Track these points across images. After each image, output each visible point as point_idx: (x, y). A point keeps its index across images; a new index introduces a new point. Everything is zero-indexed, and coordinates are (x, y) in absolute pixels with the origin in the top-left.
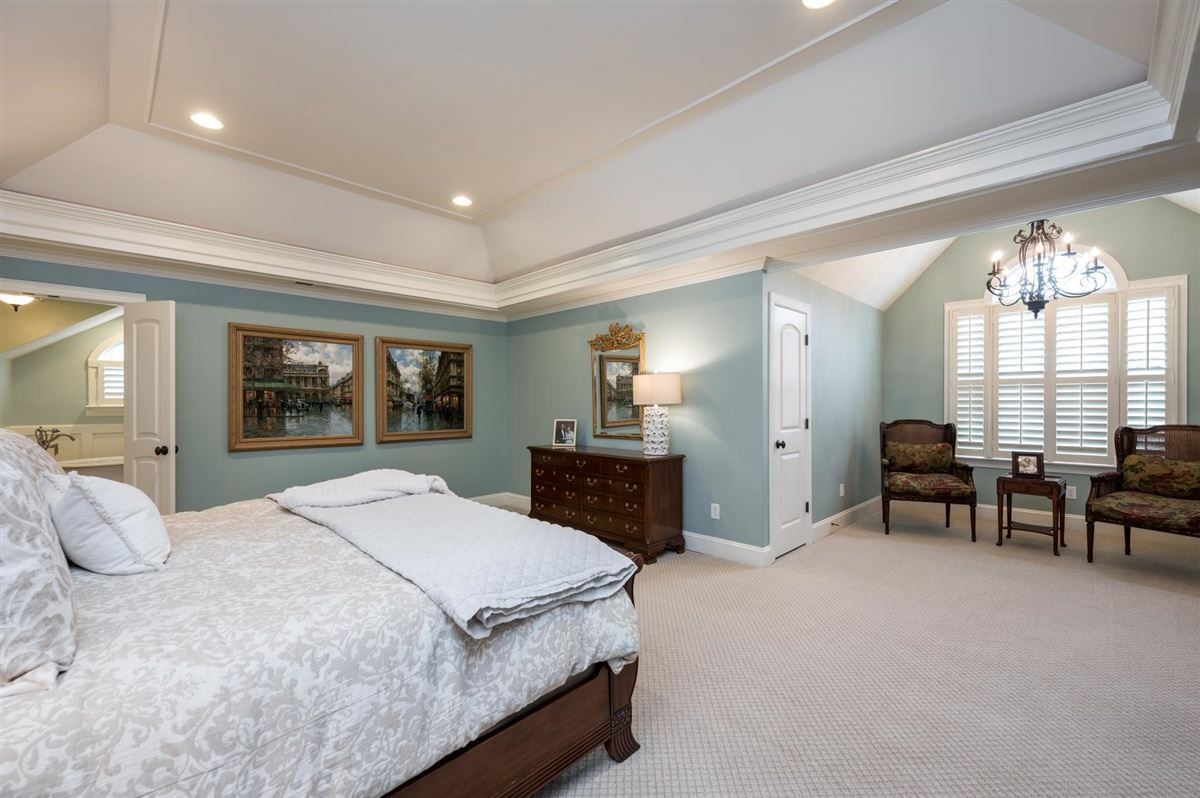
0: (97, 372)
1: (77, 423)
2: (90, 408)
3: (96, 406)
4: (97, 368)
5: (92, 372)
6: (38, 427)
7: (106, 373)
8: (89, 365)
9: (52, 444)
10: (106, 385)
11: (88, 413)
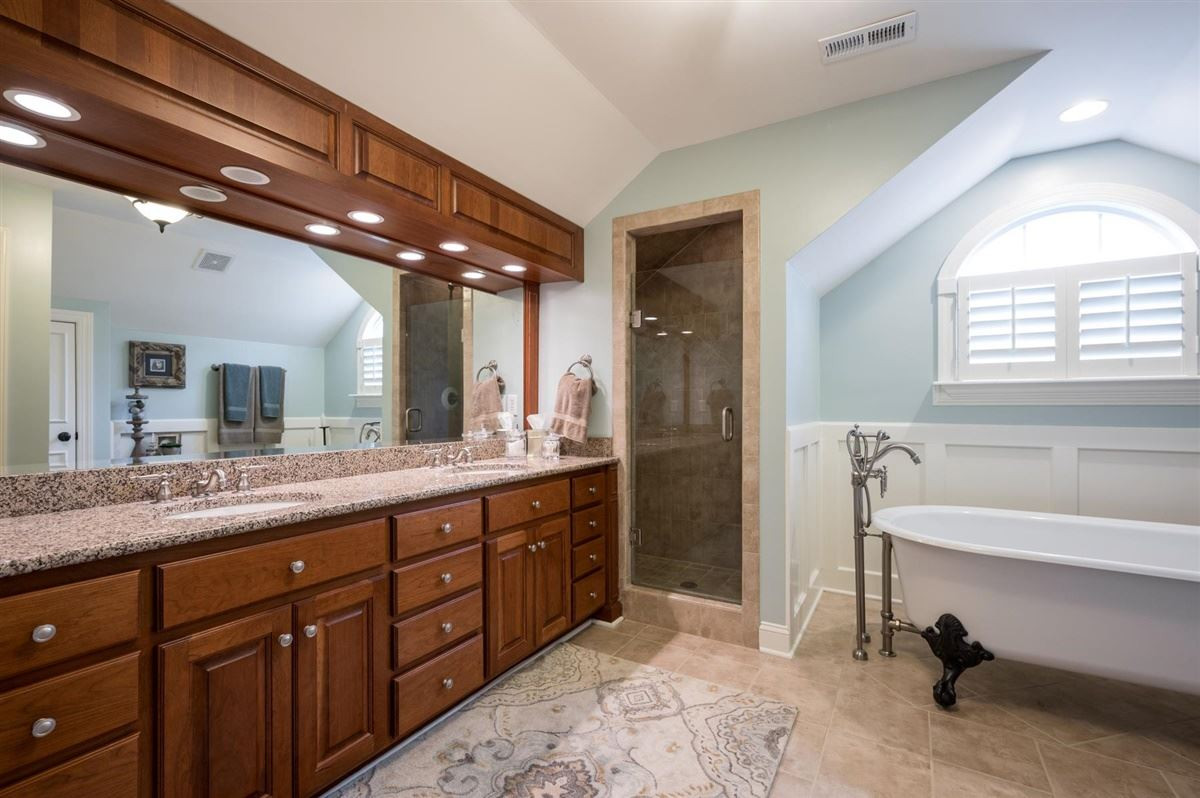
0: (955, 303)
1: (915, 421)
2: (940, 388)
3: (952, 382)
4: (953, 295)
5: (944, 304)
6: (850, 425)
7: (973, 304)
8: (941, 291)
9: (877, 465)
10: (973, 332)
11: (938, 399)
